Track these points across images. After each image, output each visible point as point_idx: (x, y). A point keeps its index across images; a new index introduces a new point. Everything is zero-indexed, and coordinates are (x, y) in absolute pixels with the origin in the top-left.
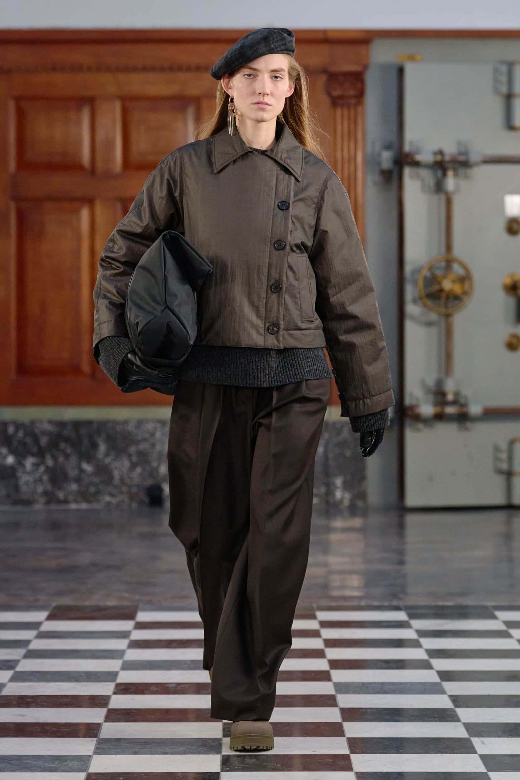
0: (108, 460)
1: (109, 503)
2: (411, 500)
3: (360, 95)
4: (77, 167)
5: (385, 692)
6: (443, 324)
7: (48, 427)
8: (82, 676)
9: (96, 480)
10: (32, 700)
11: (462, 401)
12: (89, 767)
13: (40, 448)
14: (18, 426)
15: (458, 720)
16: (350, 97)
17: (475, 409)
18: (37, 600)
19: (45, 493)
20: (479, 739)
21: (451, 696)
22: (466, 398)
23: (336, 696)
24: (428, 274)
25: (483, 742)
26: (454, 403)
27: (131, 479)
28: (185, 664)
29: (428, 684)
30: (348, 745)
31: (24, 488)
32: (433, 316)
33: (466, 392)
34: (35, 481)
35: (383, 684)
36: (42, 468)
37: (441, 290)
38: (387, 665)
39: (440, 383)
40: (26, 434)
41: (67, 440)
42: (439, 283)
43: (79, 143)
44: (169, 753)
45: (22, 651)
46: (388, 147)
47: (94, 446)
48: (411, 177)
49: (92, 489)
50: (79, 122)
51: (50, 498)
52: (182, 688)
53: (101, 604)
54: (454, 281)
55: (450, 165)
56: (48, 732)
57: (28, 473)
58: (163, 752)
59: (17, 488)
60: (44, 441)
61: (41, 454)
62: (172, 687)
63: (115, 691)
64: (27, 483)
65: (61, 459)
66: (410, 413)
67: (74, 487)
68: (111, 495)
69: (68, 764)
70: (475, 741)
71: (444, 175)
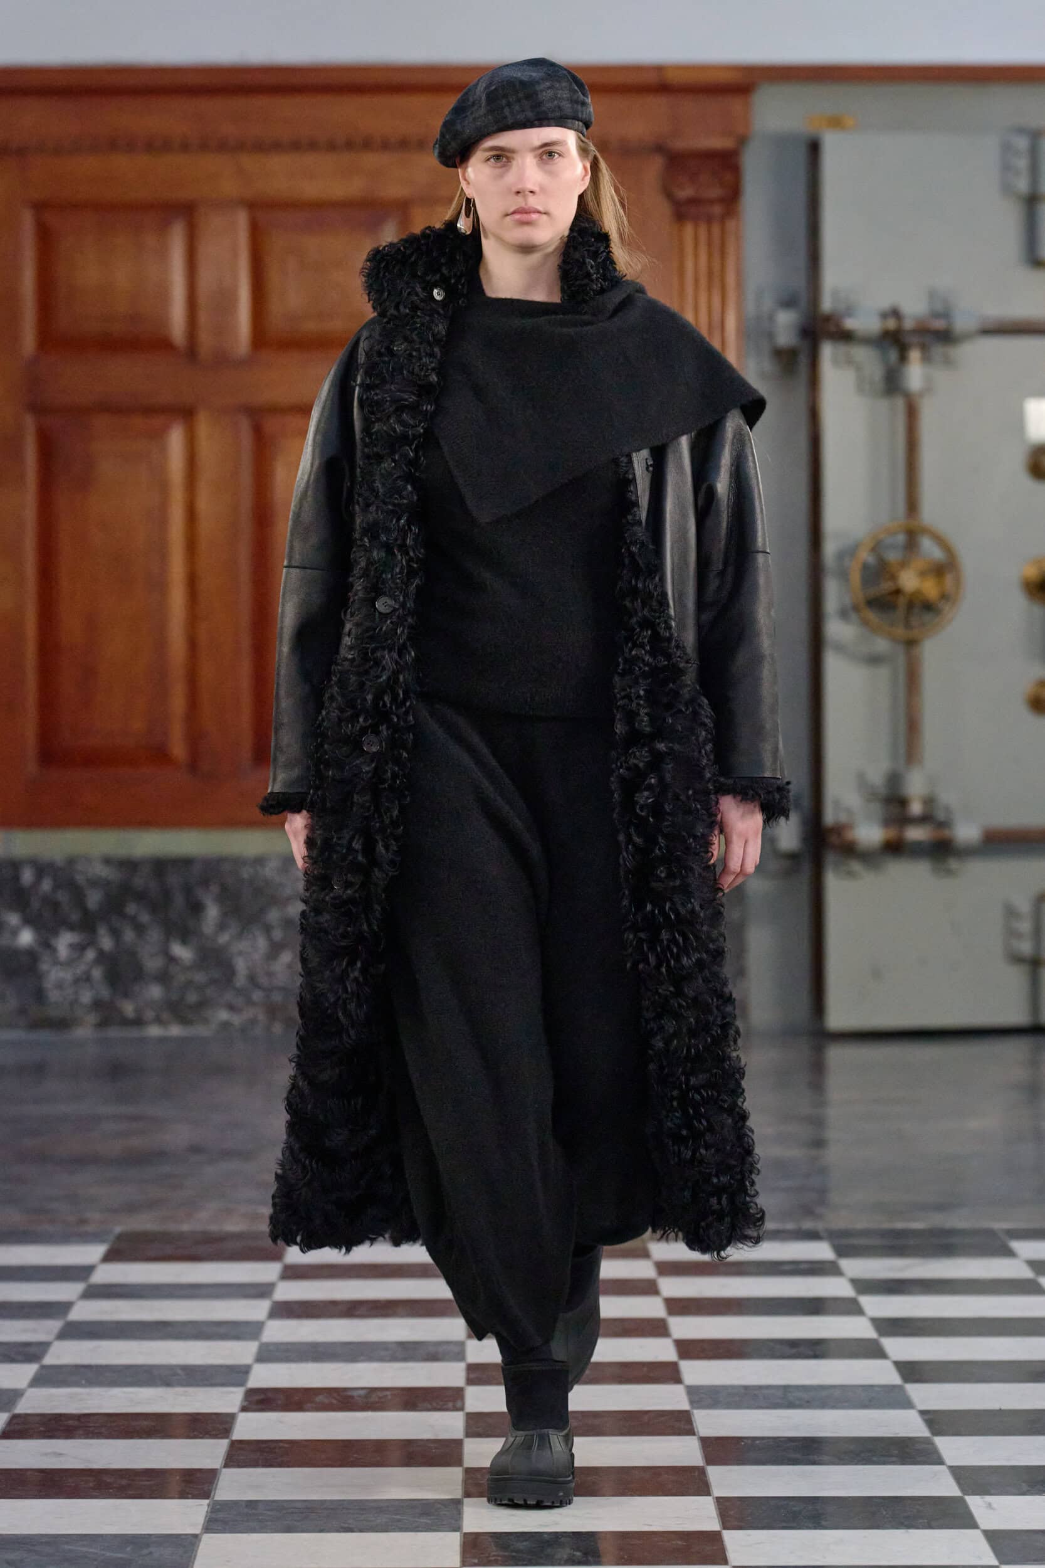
0: (224, 938)
1: (226, 1025)
2: (837, 1018)
3: (732, 197)
4: (161, 344)
5: (791, 1405)
6: (901, 659)
7: (102, 871)
8: (175, 1374)
9: (200, 977)
10: (76, 1423)
11: (941, 816)
12: (195, 1559)
13: (85, 911)
14: (42, 869)
15: (940, 1461)
16: (711, 202)
17: (966, 832)
18: (83, 1222)
19: (97, 1004)
20: (982, 1498)
21: (923, 1413)
22: (947, 809)
23: (691, 1412)
24: (871, 559)
25: (990, 1506)
26: (925, 819)
27: (270, 974)
28: (386, 1349)
29: (876, 1389)
30: (718, 1513)
31: (54, 996)
32: (882, 645)
33: (948, 797)
34: (77, 981)
35: (786, 1388)
36: (90, 955)
37: (898, 592)
38: (794, 1351)
39: (894, 780)
40: (57, 887)
41: (141, 897)
42: (893, 577)
43: (163, 296)
44: (356, 1530)
45: (55, 1325)
46: (789, 303)
47: (196, 908)
48: (836, 362)
49: (192, 998)
50: (163, 254)
51: (107, 1015)
52: (380, 1398)
53: (213, 1228)
54: (923, 574)
55: (914, 339)
56: (111, 1488)
57: (61, 964)
58: (342, 1528)
59: (40, 995)
60: (94, 899)
61: (87, 925)
62: (359, 1396)
63: (246, 1404)
64: (60, 986)
65: (129, 935)
66: (834, 839)
67: (155, 992)
68: (231, 1008)
69: (151, 1553)
70: (976, 1503)
71: (903, 358)
